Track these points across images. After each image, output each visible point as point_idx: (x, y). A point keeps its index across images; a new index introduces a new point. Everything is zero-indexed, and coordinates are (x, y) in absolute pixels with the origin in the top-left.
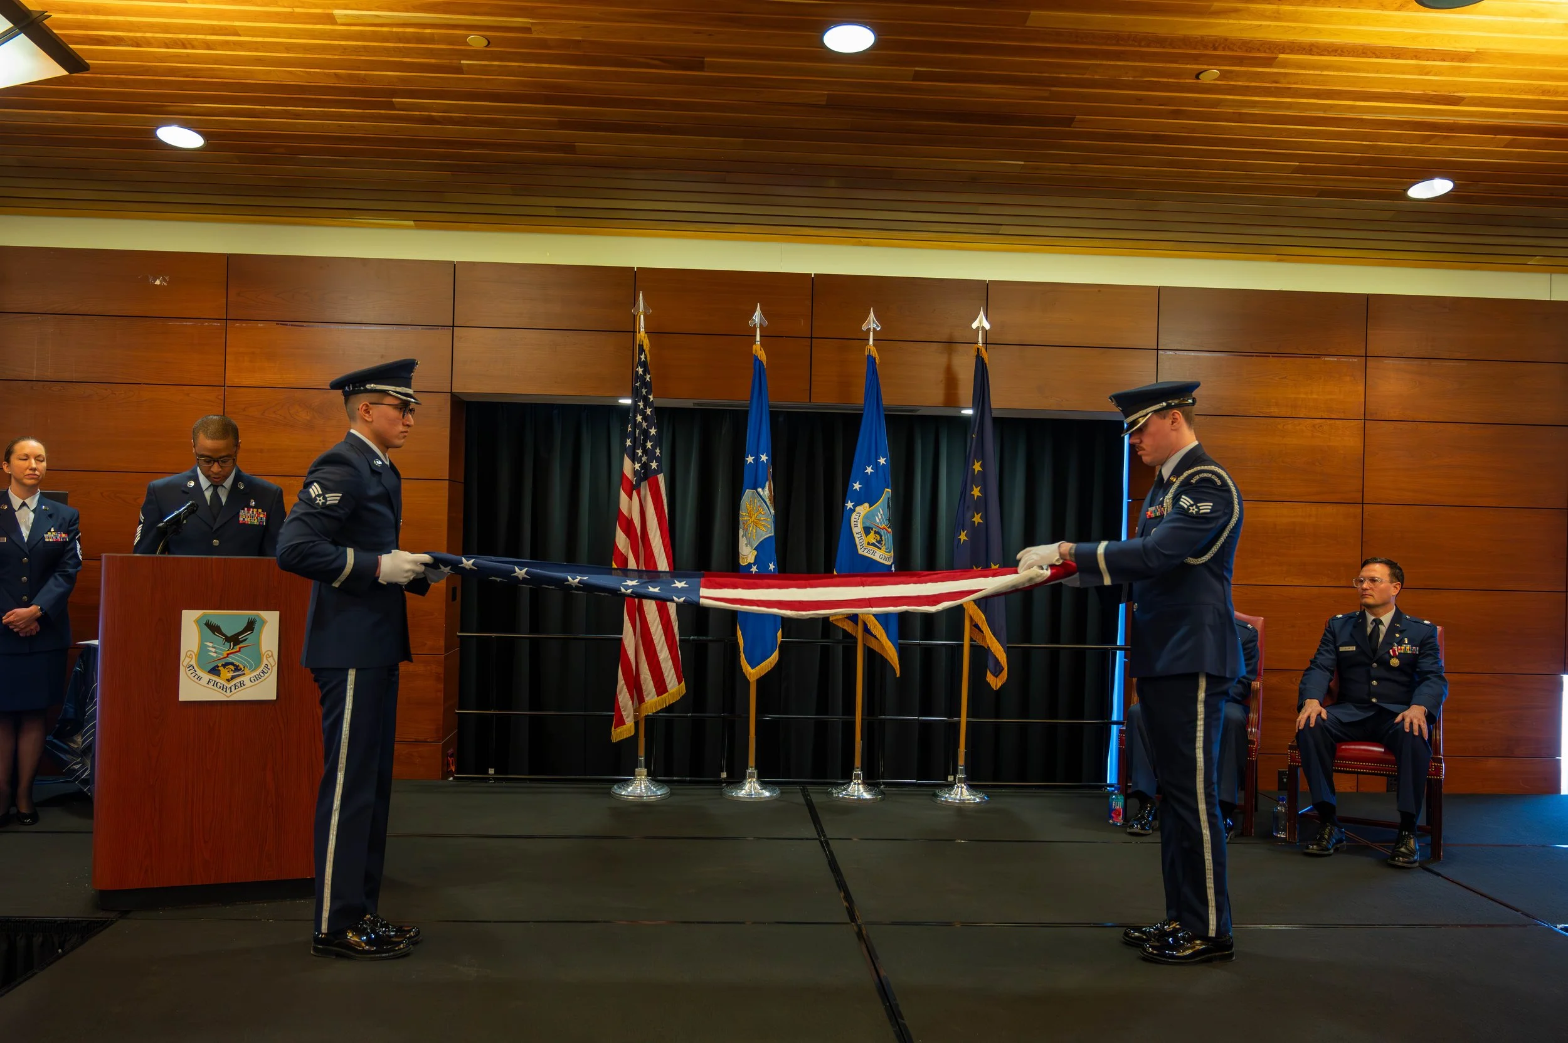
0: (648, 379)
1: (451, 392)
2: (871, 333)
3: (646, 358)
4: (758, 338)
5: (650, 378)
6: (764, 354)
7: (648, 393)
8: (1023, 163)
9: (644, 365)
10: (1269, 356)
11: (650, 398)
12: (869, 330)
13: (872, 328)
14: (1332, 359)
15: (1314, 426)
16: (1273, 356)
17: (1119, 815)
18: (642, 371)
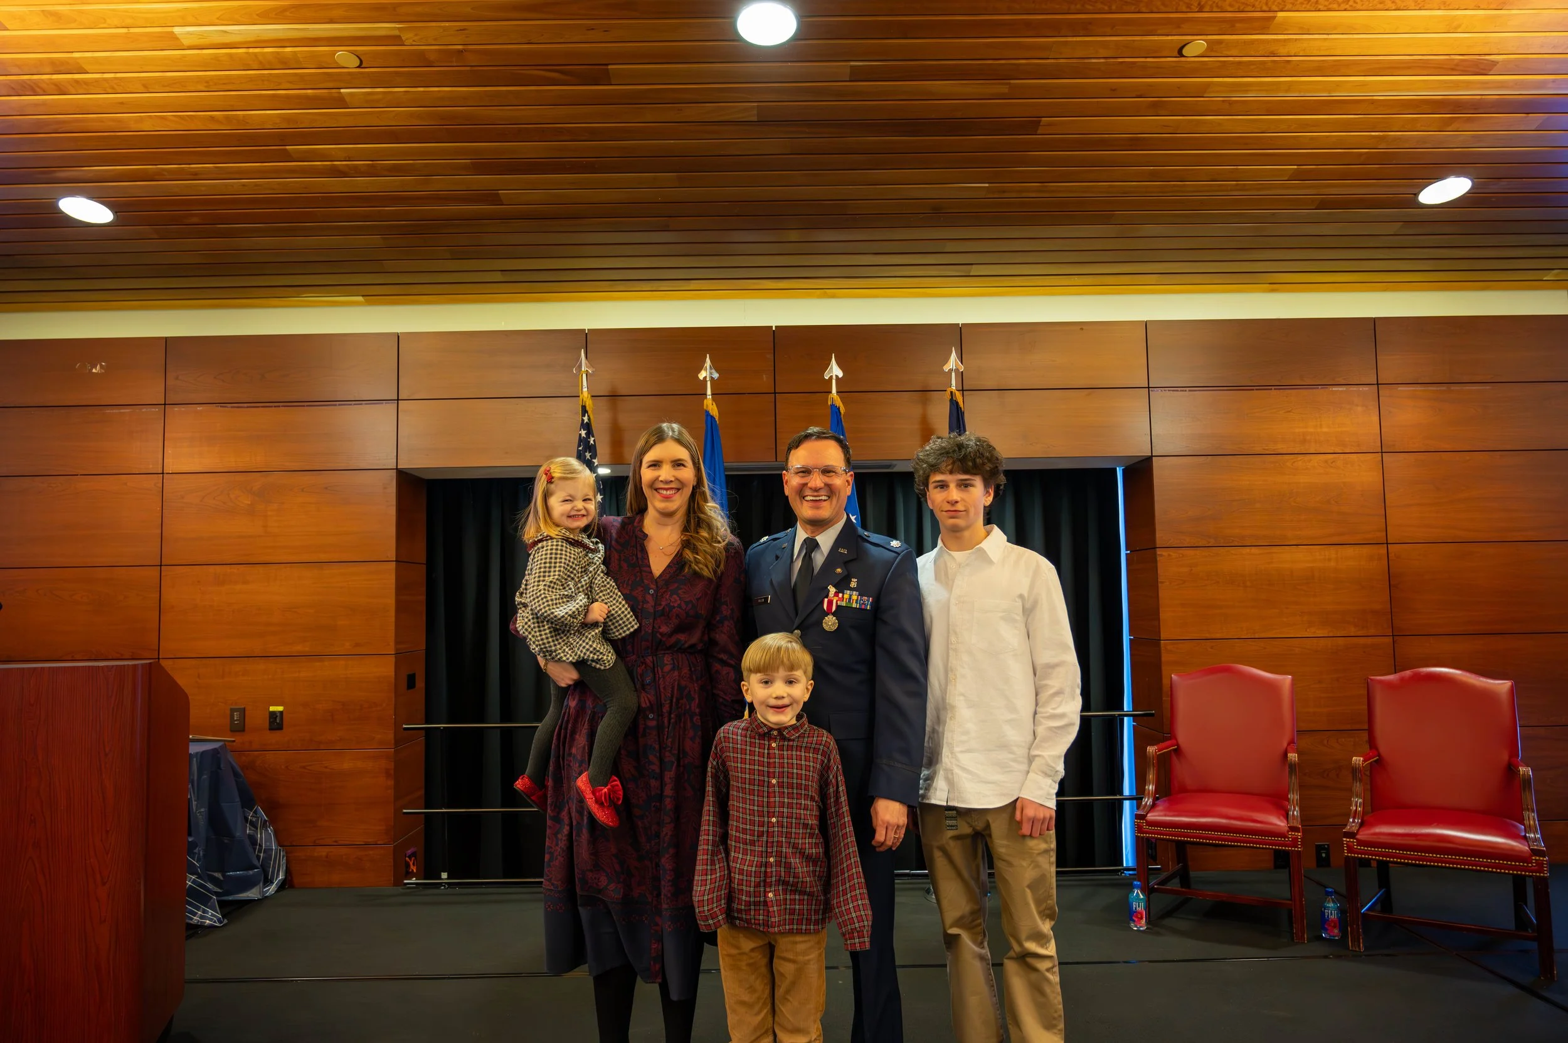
0: (592, 442)
1: (397, 469)
2: (834, 382)
3: (589, 419)
4: (709, 392)
5: (594, 441)
6: (716, 408)
7: (594, 456)
8: (987, 185)
9: (588, 427)
10: (1271, 389)
11: (594, 463)
12: (831, 377)
13: (834, 377)
14: (1340, 389)
15: (1326, 462)
16: (1275, 389)
17: (1142, 918)
18: (586, 434)
